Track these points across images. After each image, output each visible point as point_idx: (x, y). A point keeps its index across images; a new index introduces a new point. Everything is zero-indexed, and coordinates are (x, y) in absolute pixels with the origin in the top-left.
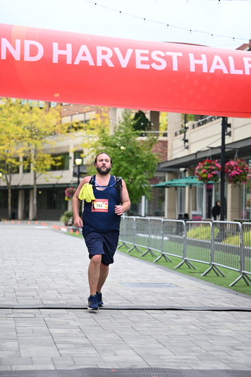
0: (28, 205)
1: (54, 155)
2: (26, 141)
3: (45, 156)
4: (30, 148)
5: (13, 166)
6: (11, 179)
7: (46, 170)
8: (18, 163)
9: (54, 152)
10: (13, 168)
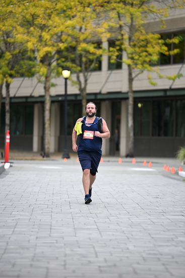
0: (118, 128)
1: (164, 36)
2: (114, 9)
3: (150, 36)
4: (121, 23)
5: (91, 57)
6: (86, 81)
7: (151, 64)
8: (99, 52)
9: (165, 28)
10: (91, 61)
